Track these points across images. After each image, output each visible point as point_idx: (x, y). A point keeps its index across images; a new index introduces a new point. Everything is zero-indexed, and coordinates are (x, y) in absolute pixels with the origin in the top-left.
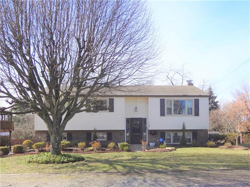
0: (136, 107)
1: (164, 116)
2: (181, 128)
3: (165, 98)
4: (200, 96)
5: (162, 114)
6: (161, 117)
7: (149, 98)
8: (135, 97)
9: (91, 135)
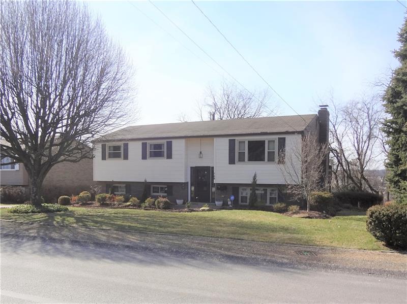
0: (201, 152)
1: (235, 164)
2: (250, 181)
3: (236, 138)
4: (287, 133)
5: (232, 161)
6: (230, 165)
7: (215, 139)
8: (199, 139)
9: (150, 188)
